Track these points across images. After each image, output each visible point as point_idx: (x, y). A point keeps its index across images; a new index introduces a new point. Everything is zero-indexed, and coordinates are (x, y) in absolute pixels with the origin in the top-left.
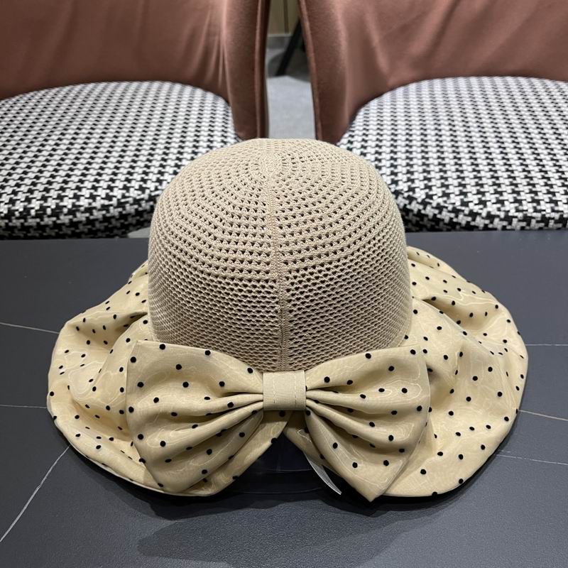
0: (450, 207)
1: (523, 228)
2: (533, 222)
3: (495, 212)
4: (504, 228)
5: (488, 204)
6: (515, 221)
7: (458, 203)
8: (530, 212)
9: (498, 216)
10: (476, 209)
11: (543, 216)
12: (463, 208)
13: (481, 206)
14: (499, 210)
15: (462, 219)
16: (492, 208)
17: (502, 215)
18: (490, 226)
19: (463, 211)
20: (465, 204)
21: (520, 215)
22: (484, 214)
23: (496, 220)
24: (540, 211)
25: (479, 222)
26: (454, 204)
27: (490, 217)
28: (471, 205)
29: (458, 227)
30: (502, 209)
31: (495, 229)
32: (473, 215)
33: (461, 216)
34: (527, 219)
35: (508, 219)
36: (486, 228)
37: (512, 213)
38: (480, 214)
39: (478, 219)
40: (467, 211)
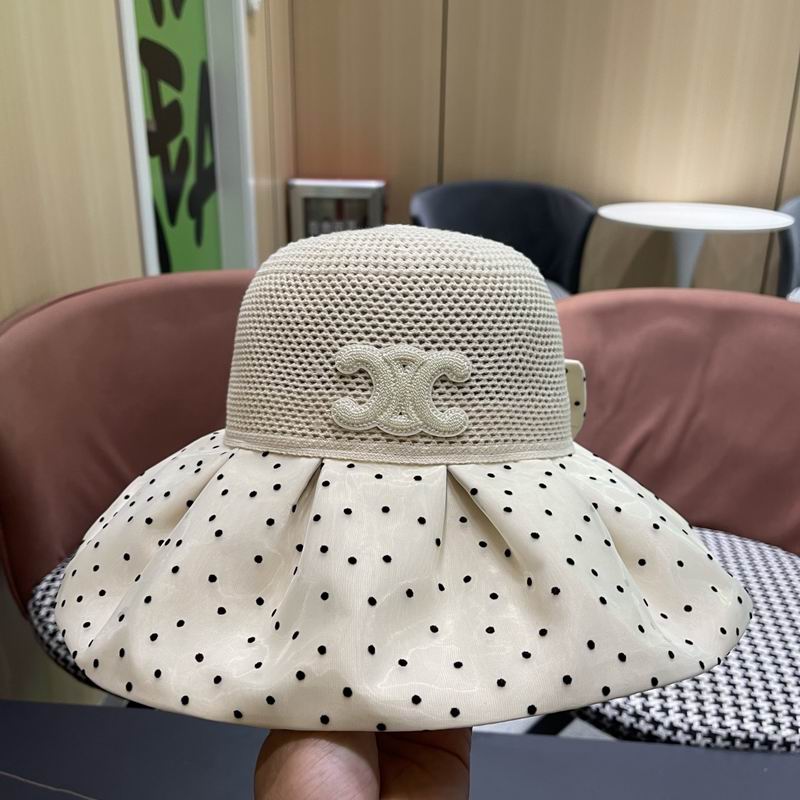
0: (631, 711)
1: (708, 746)
2: (719, 740)
3: (677, 723)
4: (688, 743)
5: (670, 712)
6: (699, 737)
7: (639, 708)
8: (715, 729)
9: (681, 729)
10: (659, 716)
11: (729, 734)
12: (644, 713)
13: (663, 714)
14: (682, 721)
15: (644, 727)
16: (675, 718)
17: (686, 727)
18: (673, 738)
19: (643, 717)
20: (646, 709)
21: (705, 730)
22: (667, 724)
23: (680, 733)
24: (725, 728)
25: (662, 732)
26: (634, 707)
27: (673, 728)
28: (652, 711)
29: (639, 734)
30: (686, 720)
31: (677, 743)
32: (656, 723)
33: (642, 722)
34: (712, 736)
35: (692, 733)
36: (668, 741)
37: (696, 726)
38: (662, 724)
39: (660, 729)
40: (648, 717)
